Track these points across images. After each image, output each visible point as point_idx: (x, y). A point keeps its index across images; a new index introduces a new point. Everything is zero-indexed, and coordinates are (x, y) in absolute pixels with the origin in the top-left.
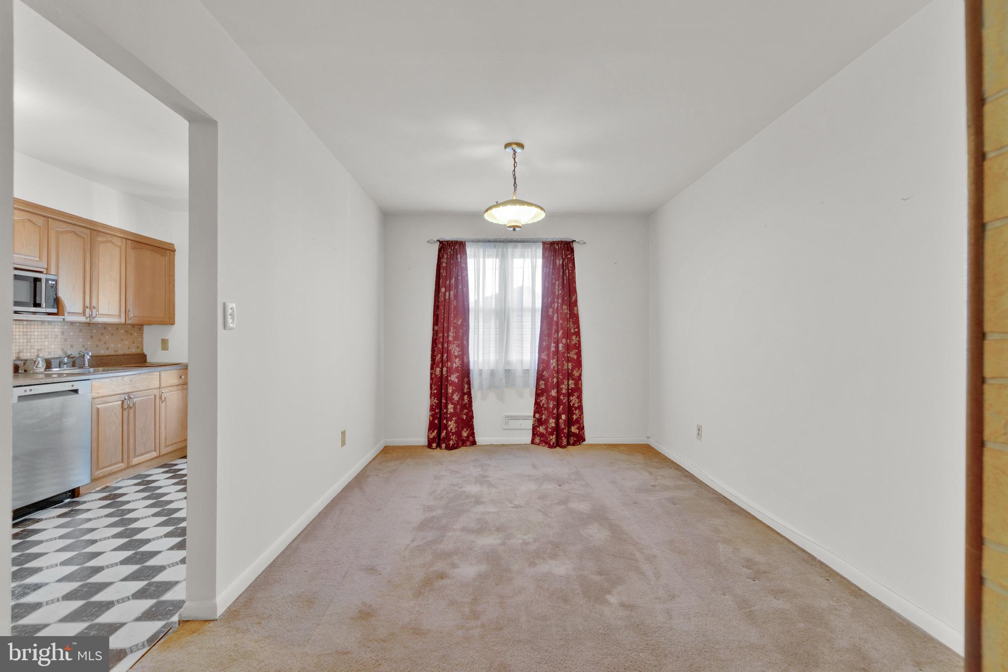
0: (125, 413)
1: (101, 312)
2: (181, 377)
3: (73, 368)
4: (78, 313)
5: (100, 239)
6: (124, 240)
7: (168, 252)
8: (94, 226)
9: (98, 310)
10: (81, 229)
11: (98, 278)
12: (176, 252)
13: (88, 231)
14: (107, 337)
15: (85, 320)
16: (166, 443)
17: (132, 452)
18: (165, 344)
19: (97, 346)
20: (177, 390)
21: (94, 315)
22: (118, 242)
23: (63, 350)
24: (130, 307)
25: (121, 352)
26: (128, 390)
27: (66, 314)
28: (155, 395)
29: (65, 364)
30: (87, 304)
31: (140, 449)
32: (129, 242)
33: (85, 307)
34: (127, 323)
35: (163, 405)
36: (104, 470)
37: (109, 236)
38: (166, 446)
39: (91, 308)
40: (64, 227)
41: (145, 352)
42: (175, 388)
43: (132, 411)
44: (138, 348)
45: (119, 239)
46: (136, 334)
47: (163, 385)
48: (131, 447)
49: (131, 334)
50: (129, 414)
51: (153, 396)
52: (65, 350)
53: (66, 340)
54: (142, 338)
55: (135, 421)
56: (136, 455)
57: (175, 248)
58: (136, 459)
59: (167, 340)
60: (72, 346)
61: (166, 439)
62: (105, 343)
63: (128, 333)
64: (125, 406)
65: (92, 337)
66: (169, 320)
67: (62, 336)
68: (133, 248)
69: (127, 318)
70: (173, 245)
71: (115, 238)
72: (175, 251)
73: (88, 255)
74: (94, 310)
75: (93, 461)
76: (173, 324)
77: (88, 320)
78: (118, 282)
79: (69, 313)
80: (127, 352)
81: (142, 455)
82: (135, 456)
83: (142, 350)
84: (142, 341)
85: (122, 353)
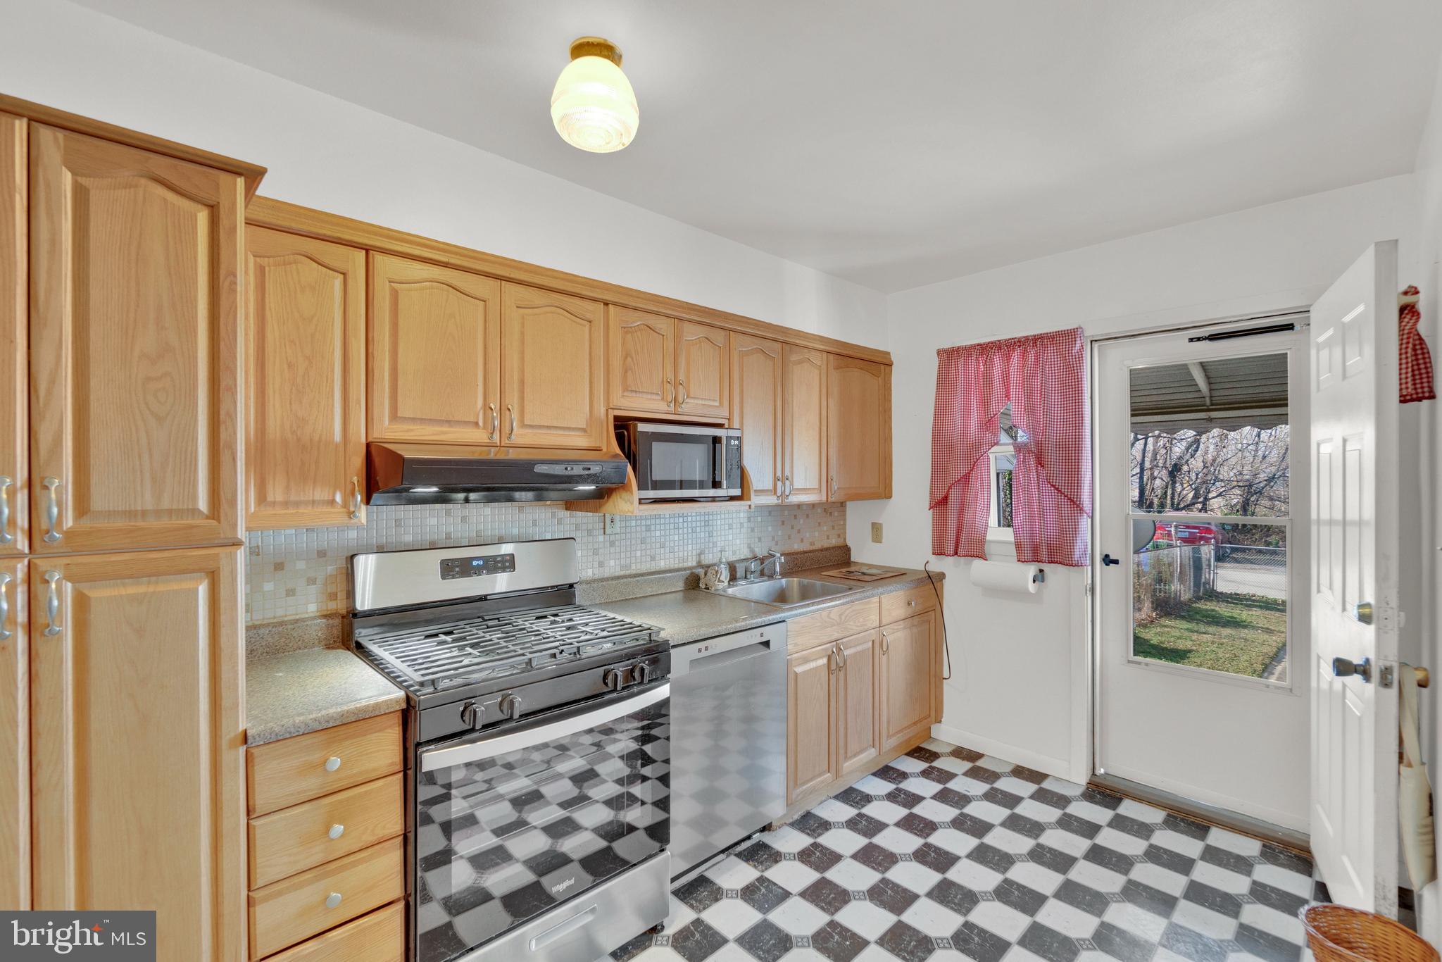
0: (833, 678)
1: (796, 485)
2: (909, 604)
3: (761, 580)
4: (767, 491)
5: (794, 358)
6: (825, 355)
7: (882, 367)
8: (786, 336)
9: (792, 484)
10: (769, 343)
11: (792, 426)
12: (893, 366)
13: (778, 346)
14: (802, 521)
15: (776, 501)
16: (889, 733)
17: (842, 751)
18: (876, 529)
19: (789, 537)
20: (904, 628)
21: (787, 493)
22: (817, 358)
23: (749, 546)
24: (833, 473)
25: (818, 546)
26: (836, 636)
27: (752, 496)
28: (873, 641)
29: (752, 573)
30: (779, 474)
31: (853, 747)
32: (831, 357)
33: (776, 479)
34: (829, 501)
35: (884, 658)
36: (804, 787)
37: (806, 350)
38: (889, 737)
39: (784, 479)
40: (748, 344)
41: (850, 543)
42: (902, 625)
43: (842, 673)
44: (839, 536)
45: (819, 354)
46: (836, 514)
47: (884, 622)
48: (841, 743)
49: (831, 514)
50: (837, 680)
51: (870, 643)
52: (752, 546)
53: (753, 530)
54: (845, 520)
55: (846, 689)
56: (848, 756)
57: (892, 359)
58: (847, 764)
59: (881, 525)
60: (760, 539)
61: (888, 722)
62: (799, 531)
63: (827, 513)
64: (833, 667)
65: (783, 523)
66: (884, 491)
67: (749, 523)
68: (838, 368)
69: (829, 493)
70: (889, 354)
71: (813, 353)
72: (891, 365)
73: (779, 388)
74: (787, 483)
75: (789, 770)
76: (890, 497)
77: (780, 501)
78: (818, 429)
79: (756, 491)
80: (826, 544)
81: (855, 755)
82: (846, 758)
83: (845, 539)
84: (845, 524)
85: (820, 547)
